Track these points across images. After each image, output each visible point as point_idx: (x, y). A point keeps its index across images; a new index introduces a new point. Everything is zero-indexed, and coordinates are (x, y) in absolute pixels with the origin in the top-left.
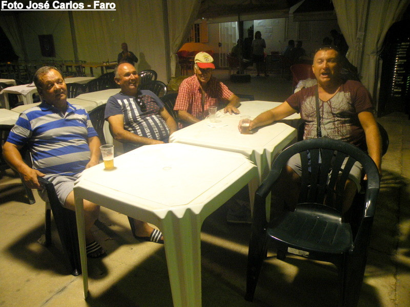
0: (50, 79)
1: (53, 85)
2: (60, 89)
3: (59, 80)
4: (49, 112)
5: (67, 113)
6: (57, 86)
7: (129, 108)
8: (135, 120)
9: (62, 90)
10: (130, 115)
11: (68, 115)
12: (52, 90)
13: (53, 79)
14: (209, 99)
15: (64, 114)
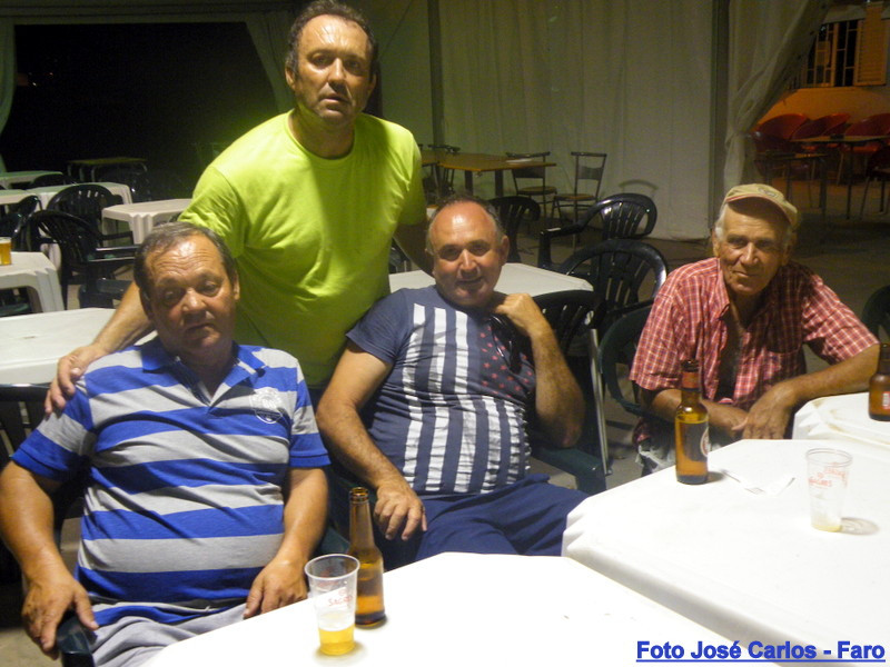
0: (174, 274)
1: (183, 293)
2: (201, 312)
3: (204, 277)
4: (161, 377)
5: (224, 388)
6: (194, 300)
7: (441, 341)
8: (448, 389)
9: (208, 314)
10: (439, 365)
11: (227, 396)
12: (176, 311)
13: (185, 274)
14: (757, 354)
15: (212, 392)
